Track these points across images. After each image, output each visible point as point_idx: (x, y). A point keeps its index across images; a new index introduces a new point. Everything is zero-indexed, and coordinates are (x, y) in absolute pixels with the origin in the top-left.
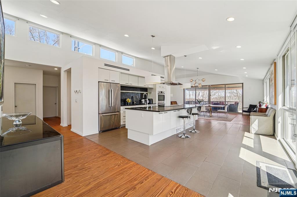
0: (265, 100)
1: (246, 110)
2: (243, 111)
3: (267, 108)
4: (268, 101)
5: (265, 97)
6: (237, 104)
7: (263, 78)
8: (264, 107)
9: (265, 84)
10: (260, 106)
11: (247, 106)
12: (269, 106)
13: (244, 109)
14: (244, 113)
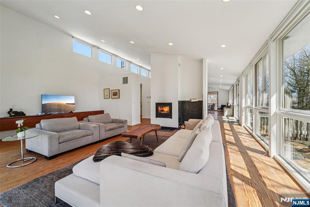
0: (230, 102)
1: (220, 108)
2: (218, 109)
3: (231, 105)
4: (231, 103)
5: (230, 101)
6: (214, 105)
7: (229, 89)
8: (229, 105)
9: (230, 93)
10: (228, 105)
11: (220, 106)
12: (232, 105)
13: (219, 108)
14: (219, 110)
